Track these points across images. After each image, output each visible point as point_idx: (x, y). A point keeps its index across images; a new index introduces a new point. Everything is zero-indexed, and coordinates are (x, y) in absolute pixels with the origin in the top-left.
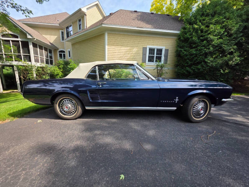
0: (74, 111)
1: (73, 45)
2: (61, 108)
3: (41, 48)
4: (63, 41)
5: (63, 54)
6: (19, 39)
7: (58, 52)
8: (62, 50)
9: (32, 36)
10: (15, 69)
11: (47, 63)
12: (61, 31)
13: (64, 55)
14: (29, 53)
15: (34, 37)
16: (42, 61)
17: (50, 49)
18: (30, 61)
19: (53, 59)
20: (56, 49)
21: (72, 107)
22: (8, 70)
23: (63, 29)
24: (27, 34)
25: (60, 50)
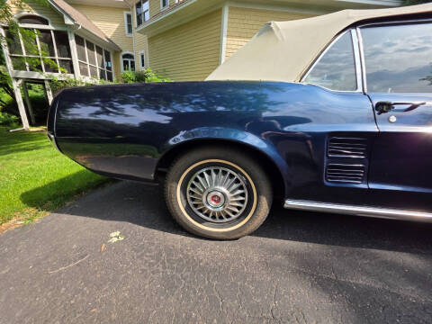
0: (236, 210)
1: (151, 40)
2: (189, 196)
3: (91, 46)
4: (130, 35)
5: (129, 60)
6: (50, 27)
7: (121, 57)
8: (128, 52)
9: (73, 20)
10: (47, 87)
11: (102, 77)
12: (125, 13)
13: (133, 63)
14: (70, 56)
15: (78, 23)
16: (94, 74)
17: (107, 51)
18: (73, 72)
19: (113, 71)
20: (117, 51)
21: (235, 196)
22: (37, 92)
23: (129, 10)
24: (65, 16)
25: (124, 53)
